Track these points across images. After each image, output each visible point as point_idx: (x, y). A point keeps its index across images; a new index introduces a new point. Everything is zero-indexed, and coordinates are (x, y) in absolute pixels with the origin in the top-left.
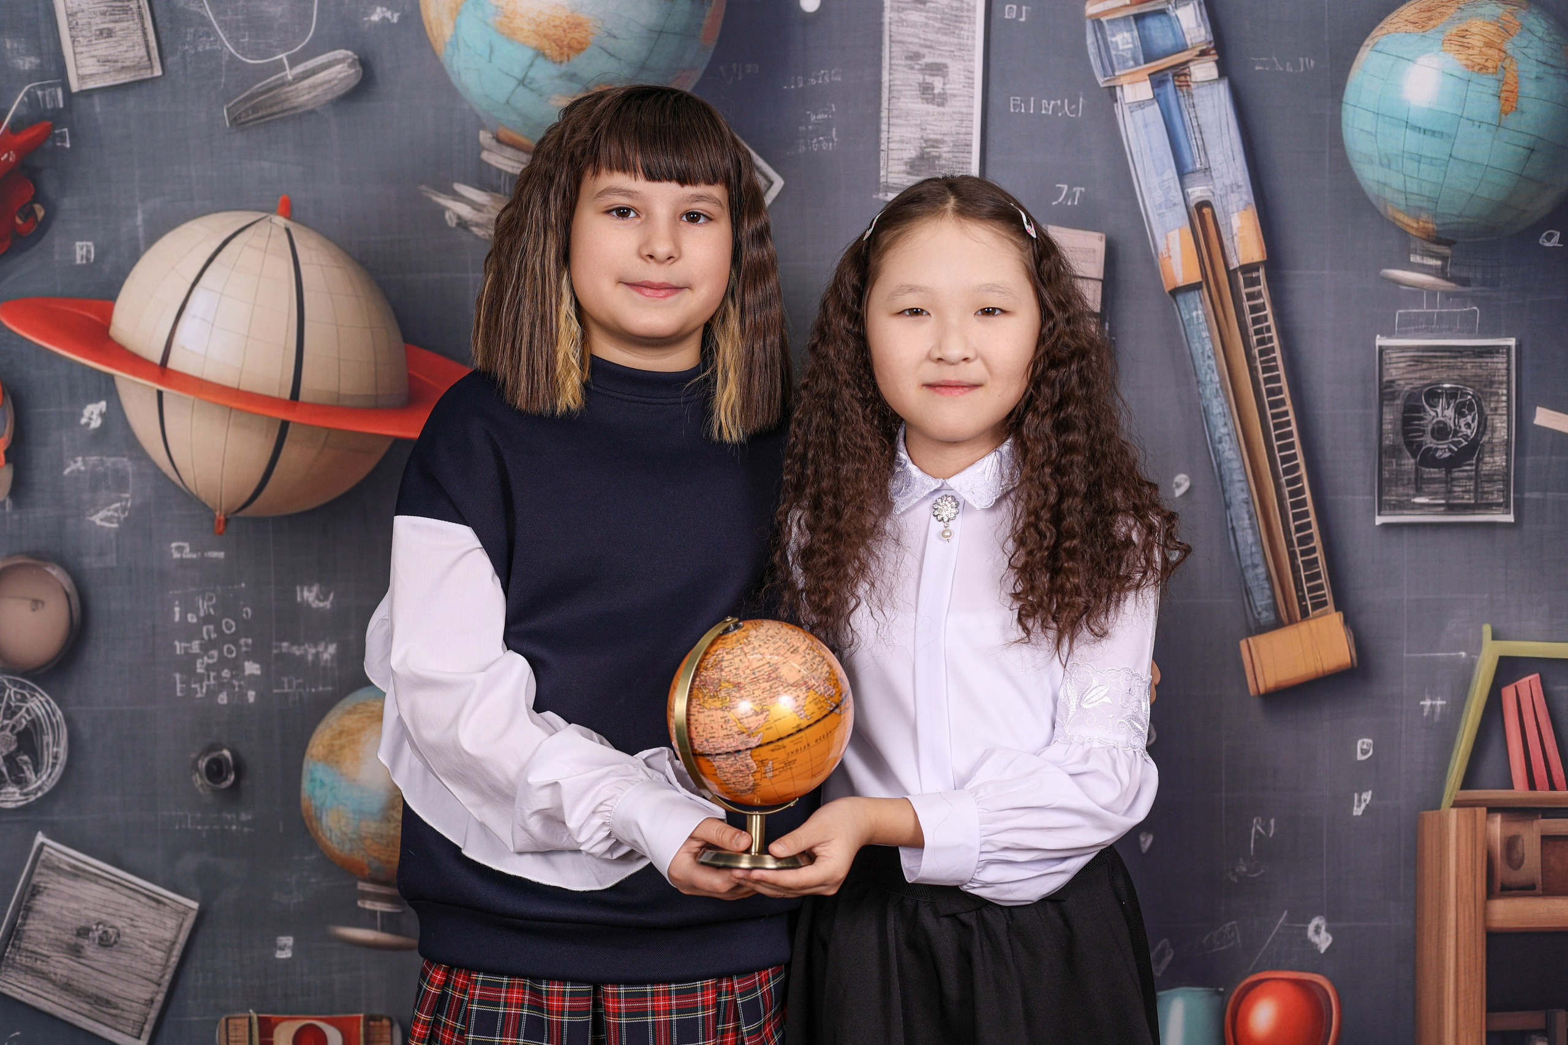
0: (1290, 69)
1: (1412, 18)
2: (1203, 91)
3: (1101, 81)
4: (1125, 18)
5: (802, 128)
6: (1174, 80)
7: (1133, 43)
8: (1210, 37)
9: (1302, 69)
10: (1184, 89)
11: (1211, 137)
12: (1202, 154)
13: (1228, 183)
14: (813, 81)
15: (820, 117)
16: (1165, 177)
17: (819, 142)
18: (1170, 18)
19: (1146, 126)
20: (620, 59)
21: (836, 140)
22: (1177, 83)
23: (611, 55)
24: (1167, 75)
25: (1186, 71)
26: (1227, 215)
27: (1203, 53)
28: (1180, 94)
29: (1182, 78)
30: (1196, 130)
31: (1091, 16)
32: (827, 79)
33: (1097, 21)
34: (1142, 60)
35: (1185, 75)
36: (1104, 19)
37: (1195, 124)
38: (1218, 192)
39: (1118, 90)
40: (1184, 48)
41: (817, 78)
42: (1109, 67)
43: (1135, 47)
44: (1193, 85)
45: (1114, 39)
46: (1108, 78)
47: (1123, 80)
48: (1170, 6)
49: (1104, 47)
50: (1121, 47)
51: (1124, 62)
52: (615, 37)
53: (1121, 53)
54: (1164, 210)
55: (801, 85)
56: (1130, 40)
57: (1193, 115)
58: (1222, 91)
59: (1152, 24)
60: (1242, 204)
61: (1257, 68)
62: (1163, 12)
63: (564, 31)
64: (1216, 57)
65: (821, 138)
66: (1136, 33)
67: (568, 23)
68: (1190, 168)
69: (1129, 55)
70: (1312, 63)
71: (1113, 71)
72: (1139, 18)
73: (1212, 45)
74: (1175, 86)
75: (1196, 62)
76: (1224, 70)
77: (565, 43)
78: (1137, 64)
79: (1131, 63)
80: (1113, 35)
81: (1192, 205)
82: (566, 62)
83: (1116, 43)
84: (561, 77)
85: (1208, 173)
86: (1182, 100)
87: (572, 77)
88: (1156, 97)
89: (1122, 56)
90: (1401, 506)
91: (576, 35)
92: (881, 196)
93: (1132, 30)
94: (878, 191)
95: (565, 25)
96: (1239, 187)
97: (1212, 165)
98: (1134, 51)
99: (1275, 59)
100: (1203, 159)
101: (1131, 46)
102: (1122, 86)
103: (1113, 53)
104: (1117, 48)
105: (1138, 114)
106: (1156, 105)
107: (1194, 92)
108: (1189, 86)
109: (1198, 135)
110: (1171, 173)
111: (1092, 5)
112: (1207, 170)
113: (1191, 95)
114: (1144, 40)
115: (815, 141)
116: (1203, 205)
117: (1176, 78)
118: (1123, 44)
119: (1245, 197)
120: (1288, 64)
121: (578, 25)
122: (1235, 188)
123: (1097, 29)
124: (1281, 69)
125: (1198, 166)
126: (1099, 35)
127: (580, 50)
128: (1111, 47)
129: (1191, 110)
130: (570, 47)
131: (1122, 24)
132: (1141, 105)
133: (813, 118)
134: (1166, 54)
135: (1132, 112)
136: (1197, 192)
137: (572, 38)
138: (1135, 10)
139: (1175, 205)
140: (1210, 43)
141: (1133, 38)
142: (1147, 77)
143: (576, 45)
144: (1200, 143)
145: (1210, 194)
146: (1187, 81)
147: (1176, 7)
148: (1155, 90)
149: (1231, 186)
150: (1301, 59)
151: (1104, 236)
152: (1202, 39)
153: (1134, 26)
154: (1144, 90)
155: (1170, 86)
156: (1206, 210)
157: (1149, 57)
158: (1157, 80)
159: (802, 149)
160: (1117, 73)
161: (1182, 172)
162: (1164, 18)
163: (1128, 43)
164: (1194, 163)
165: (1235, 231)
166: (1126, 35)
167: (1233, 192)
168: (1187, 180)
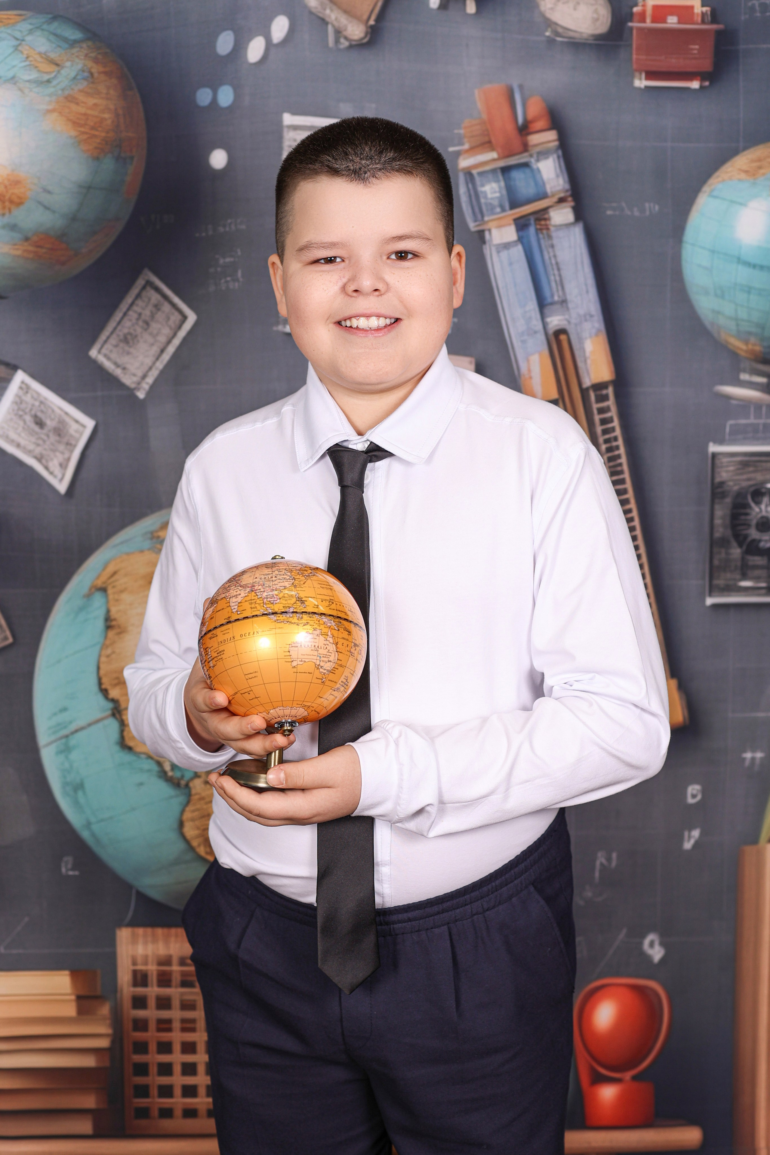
0: (636, 213)
1: (745, 168)
2: (561, 234)
3: (472, 226)
4: (494, 171)
5: (212, 270)
6: (536, 224)
7: (500, 192)
8: (567, 186)
9: (648, 213)
10: (545, 232)
11: (567, 273)
12: (560, 288)
13: (582, 312)
14: (221, 229)
15: (228, 260)
16: (528, 308)
17: (227, 282)
18: (532, 170)
19: (511, 264)
20: (54, 212)
21: (241, 280)
22: (538, 227)
23: (47, 208)
24: (529, 220)
25: (546, 216)
26: (581, 340)
27: (561, 200)
28: (541, 236)
29: (543, 222)
30: (555, 267)
31: (463, 169)
32: (233, 227)
33: (468, 173)
34: (507, 205)
35: (545, 219)
36: (474, 172)
37: (553, 262)
38: (573, 321)
39: (487, 234)
40: (544, 196)
41: (224, 226)
42: (479, 213)
43: (502, 196)
44: (552, 229)
45: (483, 189)
46: (477, 223)
47: (491, 225)
48: (533, 160)
49: (475, 196)
50: (490, 196)
51: (492, 209)
52: (49, 192)
53: (489, 201)
54: (525, 337)
55: (210, 233)
56: (497, 189)
57: (552, 254)
58: (577, 234)
59: (517, 175)
60: (594, 331)
61: (609, 212)
62: (526, 165)
63: (6, 187)
64: (572, 204)
65: (229, 279)
66: (502, 184)
67: (9, 180)
68: (549, 300)
69: (496, 203)
70: (657, 208)
71: (483, 216)
72: (505, 170)
73: (569, 193)
74: (537, 230)
75: (555, 208)
76: (579, 215)
77: (7, 197)
78: (503, 210)
79: (498, 210)
80: (483, 185)
81: (551, 332)
82: (7, 215)
83: (485, 193)
84: (4, 227)
85: (564, 304)
86: (542, 242)
87: (13, 227)
88: (520, 239)
89: (491, 204)
90: (729, 589)
91: (16, 191)
92: (280, 328)
93: (497, 181)
94: (277, 323)
95: (6, 182)
96: (592, 316)
97: (569, 297)
98: (500, 199)
99: (624, 204)
100: (561, 293)
101: (498, 195)
102: (490, 230)
103: (483, 201)
104: (486, 197)
105: (504, 254)
106: (520, 247)
107: (554, 234)
108: (548, 229)
109: (556, 272)
110: (532, 305)
111: (464, 159)
112: (564, 302)
113: (550, 237)
114: (510, 190)
115: (223, 281)
116: (560, 332)
117: (537, 222)
118: (492, 193)
119: (597, 325)
120: (635, 209)
121: (17, 183)
122: (588, 317)
123: (469, 180)
124: (629, 213)
125: (556, 298)
126: (470, 186)
127: (20, 204)
128: (481, 195)
129: (550, 250)
130: (11, 202)
131: (490, 176)
132: (506, 246)
133: (221, 261)
134: (529, 201)
135: (498, 252)
136: (555, 321)
137: (13, 194)
138: (502, 163)
139: (536, 332)
140: (567, 191)
141: (500, 187)
142: (512, 222)
143: (16, 200)
144: (558, 278)
145: (565, 322)
146: (546, 225)
147: (538, 160)
148: (521, 233)
149: (585, 315)
150: (647, 205)
151: (473, 360)
152: (559, 188)
153: (500, 177)
154: (510, 234)
155: (532, 230)
156: (563, 337)
157: (514, 204)
158: (521, 224)
159: (212, 288)
160: (486, 219)
161: (542, 304)
162: (527, 170)
163: (495, 192)
164: (552, 296)
165: (588, 354)
166: (494, 185)
167: (586, 320)
168: (547, 311)
